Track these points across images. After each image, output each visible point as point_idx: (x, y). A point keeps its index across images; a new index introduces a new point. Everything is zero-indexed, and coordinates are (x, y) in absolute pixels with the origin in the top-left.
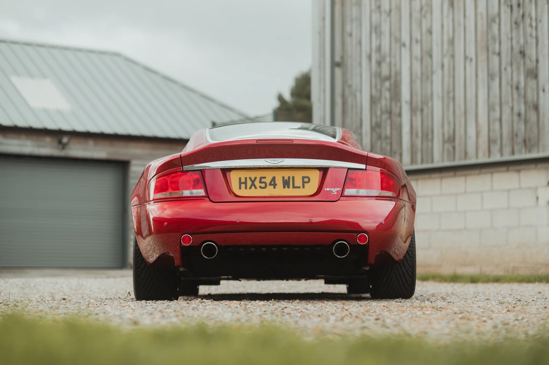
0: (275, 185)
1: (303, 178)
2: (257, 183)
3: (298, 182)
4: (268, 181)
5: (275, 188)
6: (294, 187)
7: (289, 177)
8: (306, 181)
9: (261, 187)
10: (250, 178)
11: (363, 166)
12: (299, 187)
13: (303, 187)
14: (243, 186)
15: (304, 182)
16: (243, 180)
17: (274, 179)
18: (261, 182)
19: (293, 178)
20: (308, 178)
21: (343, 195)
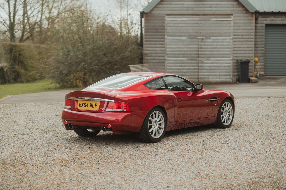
0: (88, 106)
1: (96, 104)
2: (84, 105)
3: (94, 106)
4: (86, 104)
6: (93, 107)
7: (92, 104)
8: (96, 105)
9: (84, 107)
11: (113, 101)
12: (94, 107)
14: (80, 105)
15: (96, 106)
16: (80, 104)
17: (88, 104)
20: (97, 104)
21: (105, 111)
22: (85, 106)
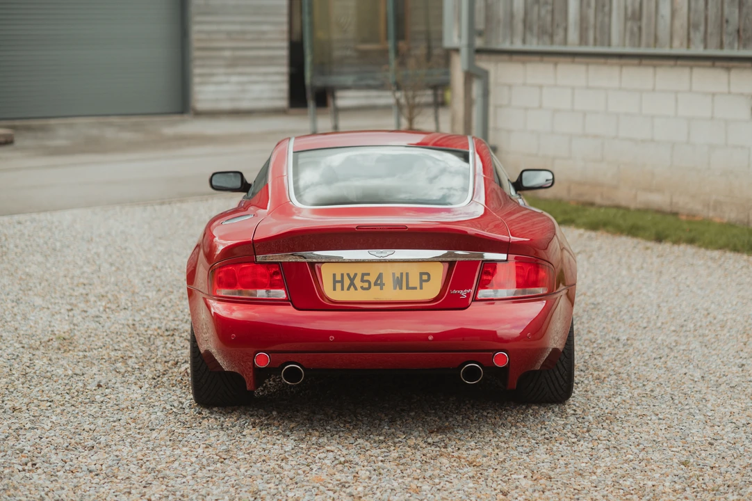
0: (382, 285)
1: (422, 274)
2: (357, 282)
3: (414, 282)
4: (372, 279)
5: (381, 289)
6: (408, 288)
7: (402, 274)
8: (424, 279)
9: (362, 288)
10: (348, 275)
11: (503, 256)
12: (415, 288)
13: (421, 288)
14: (339, 285)
15: (422, 281)
16: (339, 278)
17: (380, 276)
18: (363, 281)
19: (407, 274)
20: (428, 275)
21: (475, 299)
22: (366, 285)
